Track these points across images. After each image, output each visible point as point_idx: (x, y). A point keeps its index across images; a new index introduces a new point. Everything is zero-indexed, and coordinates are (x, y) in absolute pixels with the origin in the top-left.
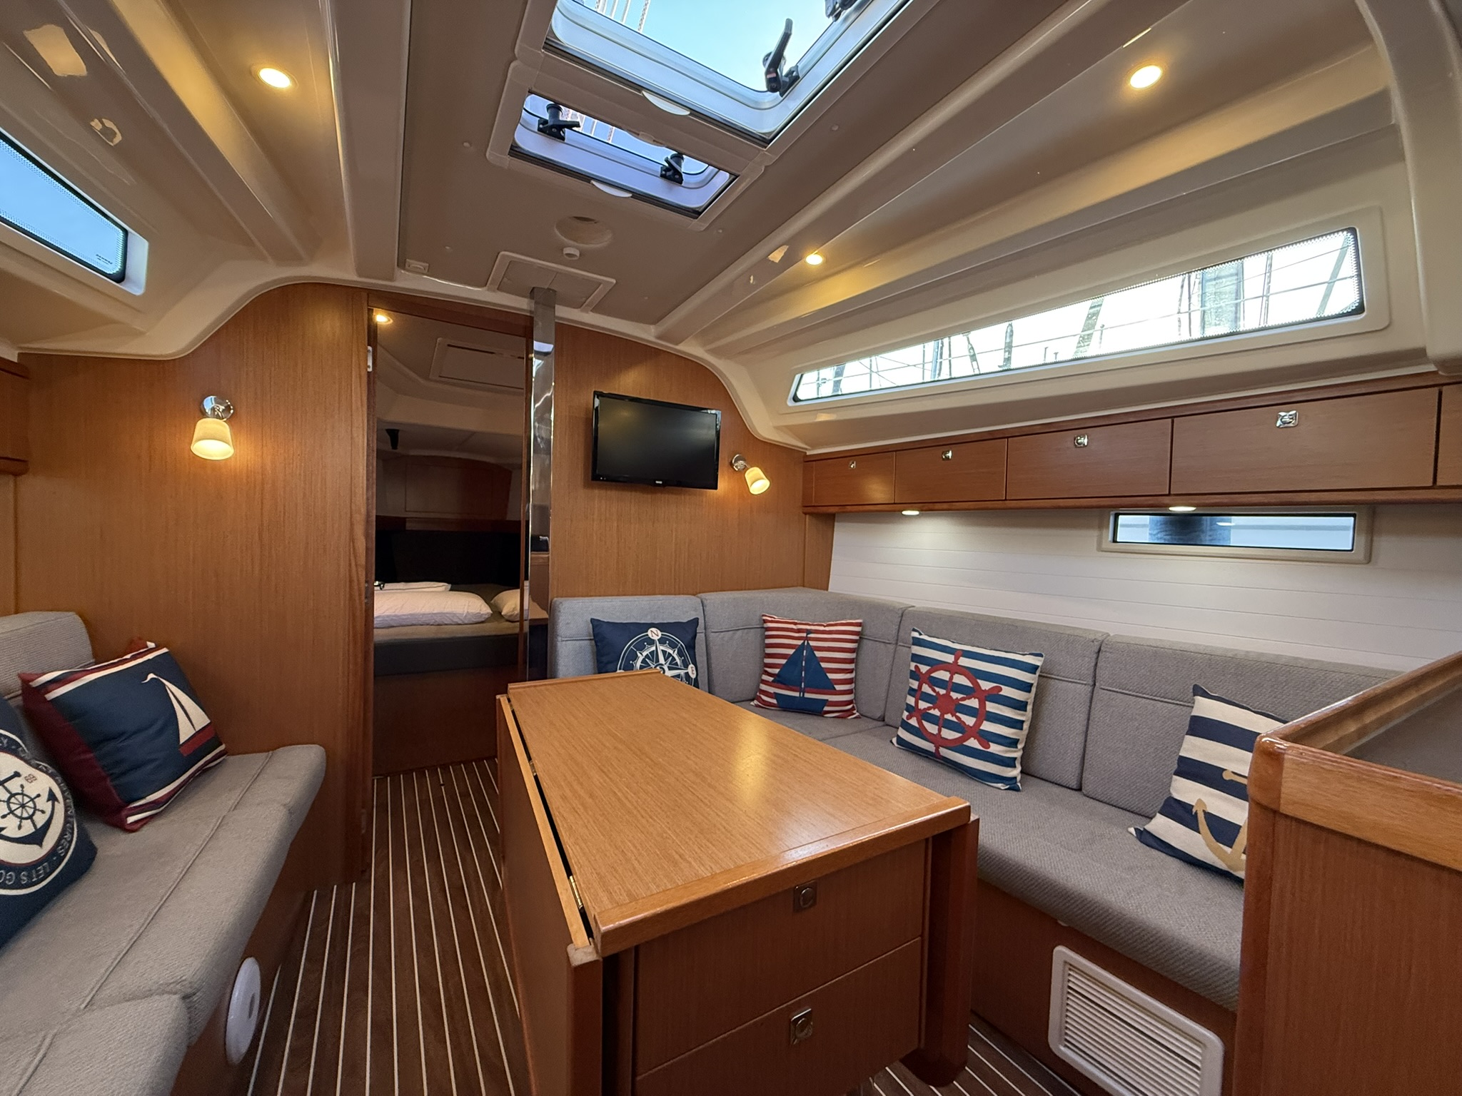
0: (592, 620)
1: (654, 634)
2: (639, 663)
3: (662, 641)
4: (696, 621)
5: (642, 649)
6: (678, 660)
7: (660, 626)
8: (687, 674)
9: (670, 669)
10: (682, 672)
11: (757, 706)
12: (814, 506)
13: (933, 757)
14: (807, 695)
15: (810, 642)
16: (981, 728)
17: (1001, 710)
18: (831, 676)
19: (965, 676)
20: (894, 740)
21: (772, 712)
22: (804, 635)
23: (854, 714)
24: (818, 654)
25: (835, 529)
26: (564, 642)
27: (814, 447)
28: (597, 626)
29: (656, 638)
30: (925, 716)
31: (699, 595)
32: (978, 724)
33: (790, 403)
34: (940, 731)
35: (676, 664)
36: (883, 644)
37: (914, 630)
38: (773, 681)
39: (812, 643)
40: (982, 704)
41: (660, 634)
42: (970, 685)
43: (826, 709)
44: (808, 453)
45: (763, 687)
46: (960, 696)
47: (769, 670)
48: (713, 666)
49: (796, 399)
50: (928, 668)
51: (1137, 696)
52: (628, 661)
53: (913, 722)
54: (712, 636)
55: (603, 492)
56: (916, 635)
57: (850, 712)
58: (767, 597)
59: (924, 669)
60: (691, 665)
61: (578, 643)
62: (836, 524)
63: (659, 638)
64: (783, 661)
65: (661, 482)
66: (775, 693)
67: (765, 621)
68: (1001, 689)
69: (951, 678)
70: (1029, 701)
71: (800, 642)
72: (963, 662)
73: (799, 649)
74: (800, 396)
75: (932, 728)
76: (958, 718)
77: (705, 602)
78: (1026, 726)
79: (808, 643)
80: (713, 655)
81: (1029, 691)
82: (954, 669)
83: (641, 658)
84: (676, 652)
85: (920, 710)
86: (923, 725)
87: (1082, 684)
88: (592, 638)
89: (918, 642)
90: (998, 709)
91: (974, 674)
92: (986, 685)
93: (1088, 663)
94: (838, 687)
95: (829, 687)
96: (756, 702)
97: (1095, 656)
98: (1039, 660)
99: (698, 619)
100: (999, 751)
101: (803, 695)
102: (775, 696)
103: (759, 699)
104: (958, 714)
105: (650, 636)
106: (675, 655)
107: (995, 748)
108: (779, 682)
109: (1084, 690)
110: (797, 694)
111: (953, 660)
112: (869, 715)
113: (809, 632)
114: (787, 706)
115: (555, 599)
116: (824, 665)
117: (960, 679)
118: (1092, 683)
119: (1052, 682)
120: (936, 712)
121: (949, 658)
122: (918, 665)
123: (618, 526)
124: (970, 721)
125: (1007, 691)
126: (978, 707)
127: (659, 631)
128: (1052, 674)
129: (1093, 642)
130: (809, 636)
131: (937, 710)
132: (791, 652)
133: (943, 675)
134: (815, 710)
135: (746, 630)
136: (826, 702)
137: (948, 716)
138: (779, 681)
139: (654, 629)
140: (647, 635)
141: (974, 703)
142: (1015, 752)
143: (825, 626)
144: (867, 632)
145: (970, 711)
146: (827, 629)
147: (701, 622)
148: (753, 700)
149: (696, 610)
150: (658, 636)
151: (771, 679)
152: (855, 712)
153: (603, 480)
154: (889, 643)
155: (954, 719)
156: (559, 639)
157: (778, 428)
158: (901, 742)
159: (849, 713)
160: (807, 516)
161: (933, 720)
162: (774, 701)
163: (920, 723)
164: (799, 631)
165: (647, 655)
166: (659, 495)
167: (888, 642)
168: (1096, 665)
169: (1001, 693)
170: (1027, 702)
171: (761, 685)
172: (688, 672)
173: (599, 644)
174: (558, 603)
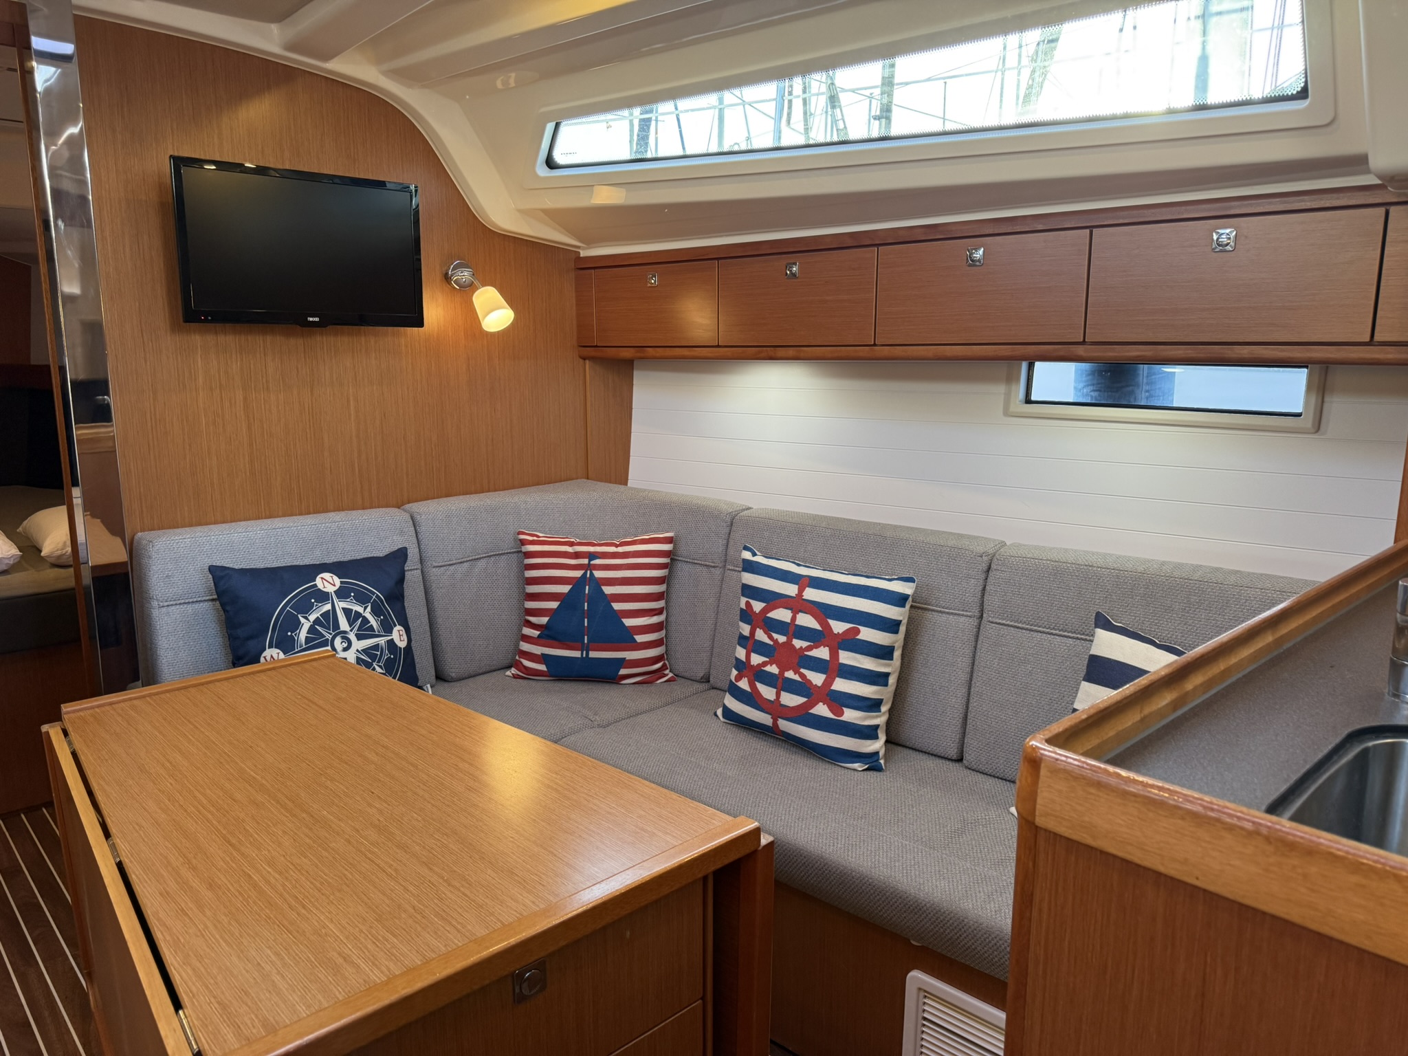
0: (213, 569)
1: (328, 582)
2: (303, 634)
3: (342, 593)
4: (401, 554)
5: (306, 609)
6: (373, 622)
7: (337, 568)
8: (391, 643)
9: (359, 637)
10: (382, 641)
11: (515, 677)
12: (596, 346)
13: (770, 733)
14: (593, 654)
15: (594, 572)
16: (833, 688)
17: (859, 662)
18: (629, 622)
19: (812, 615)
20: (719, 712)
21: (540, 684)
22: (585, 561)
23: (667, 675)
24: (608, 590)
25: (635, 382)
26: (164, 610)
27: (590, 242)
28: (222, 578)
29: (330, 589)
30: (759, 675)
31: (407, 506)
32: (829, 682)
33: (542, 171)
34: (778, 695)
35: (371, 628)
36: (705, 569)
37: (746, 548)
38: (539, 636)
39: (598, 574)
40: (834, 655)
41: (337, 581)
42: (818, 627)
43: (623, 672)
44: (583, 254)
45: (525, 647)
46: (804, 644)
47: (533, 619)
48: (440, 620)
49: (550, 163)
50: (763, 605)
51: (1031, 630)
52: (283, 630)
53: (744, 684)
54: (434, 573)
55: (210, 339)
56: (747, 555)
57: (659, 673)
58: (526, 502)
59: (758, 606)
60: (398, 627)
61: (190, 608)
62: (636, 373)
63: (336, 588)
64: (554, 605)
65: (317, 319)
66: (542, 654)
67: (523, 542)
68: (858, 632)
69: (794, 619)
70: (896, 645)
71: (578, 574)
72: (811, 594)
73: (577, 584)
74: (559, 158)
75: (768, 692)
76: (803, 676)
77: (418, 518)
78: (892, 680)
79: (592, 574)
80: (438, 605)
81: (896, 632)
82: (798, 604)
83: (306, 625)
84: (369, 609)
85: (753, 666)
86: (757, 688)
87: (967, 616)
88: (215, 597)
89: (750, 567)
90: (855, 659)
91: (824, 612)
92: (838, 627)
93: (974, 585)
94: (640, 638)
95: (626, 639)
96: (513, 671)
97: (983, 576)
98: (909, 588)
99: (405, 549)
100: (856, 719)
101: (587, 654)
102: (543, 659)
103: (518, 665)
104: (802, 670)
105: (320, 586)
106: (368, 615)
107: (850, 715)
108: (549, 637)
109: (966, 624)
110: (577, 654)
111: (797, 592)
112: (686, 674)
113: (592, 556)
114: (561, 672)
115: (140, 534)
116: (617, 606)
117: (806, 620)
118: (977, 614)
119: (929, 615)
120: (773, 669)
121: (791, 590)
122: (750, 601)
123: (245, 399)
124: (817, 679)
125: (868, 634)
126: (828, 659)
127: (335, 578)
128: (929, 605)
129: (981, 557)
130: (592, 562)
131: (774, 666)
132: (565, 589)
133: (782, 615)
134: (607, 675)
135: (493, 559)
136: (622, 663)
137: (790, 674)
138: (549, 635)
139: (327, 575)
140: (315, 585)
141: (823, 653)
142: (877, 717)
143: (617, 546)
144: (683, 550)
145: (818, 665)
146: (620, 549)
147: (413, 553)
148: (509, 667)
149: (402, 533)
150: (334, 585)
151: (536, 633)
152: (667, 672)
153: (206, 321)
154: (714, 567)
155: (797, 678)
156: (155, 604)
157: (526, 213)
158: (728, 713)
159: (657, 675)
160: (587, 362)
161: (770, 680)
162: (543, 667)
163: (752, 685)
164: (577, 555)
165: (317, 621)
166: (318, 338)
167: (713, 564)
168: (984, 589)
169: (857, 637)
170: (894, 647)
171: (521, 643)
172: (392, 639)
173: (228, 608)
174: (144, 542)
